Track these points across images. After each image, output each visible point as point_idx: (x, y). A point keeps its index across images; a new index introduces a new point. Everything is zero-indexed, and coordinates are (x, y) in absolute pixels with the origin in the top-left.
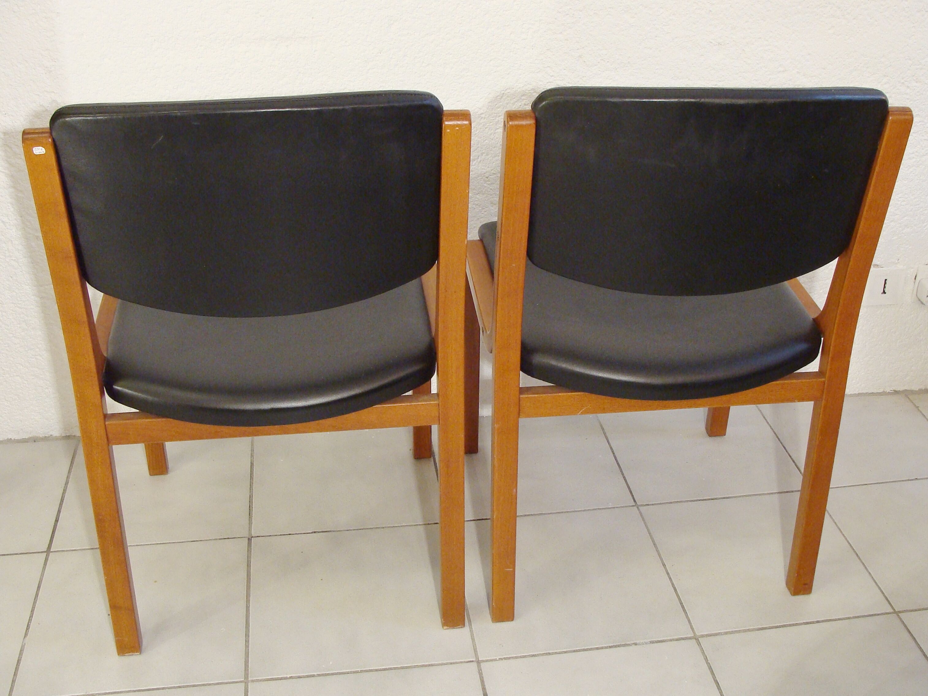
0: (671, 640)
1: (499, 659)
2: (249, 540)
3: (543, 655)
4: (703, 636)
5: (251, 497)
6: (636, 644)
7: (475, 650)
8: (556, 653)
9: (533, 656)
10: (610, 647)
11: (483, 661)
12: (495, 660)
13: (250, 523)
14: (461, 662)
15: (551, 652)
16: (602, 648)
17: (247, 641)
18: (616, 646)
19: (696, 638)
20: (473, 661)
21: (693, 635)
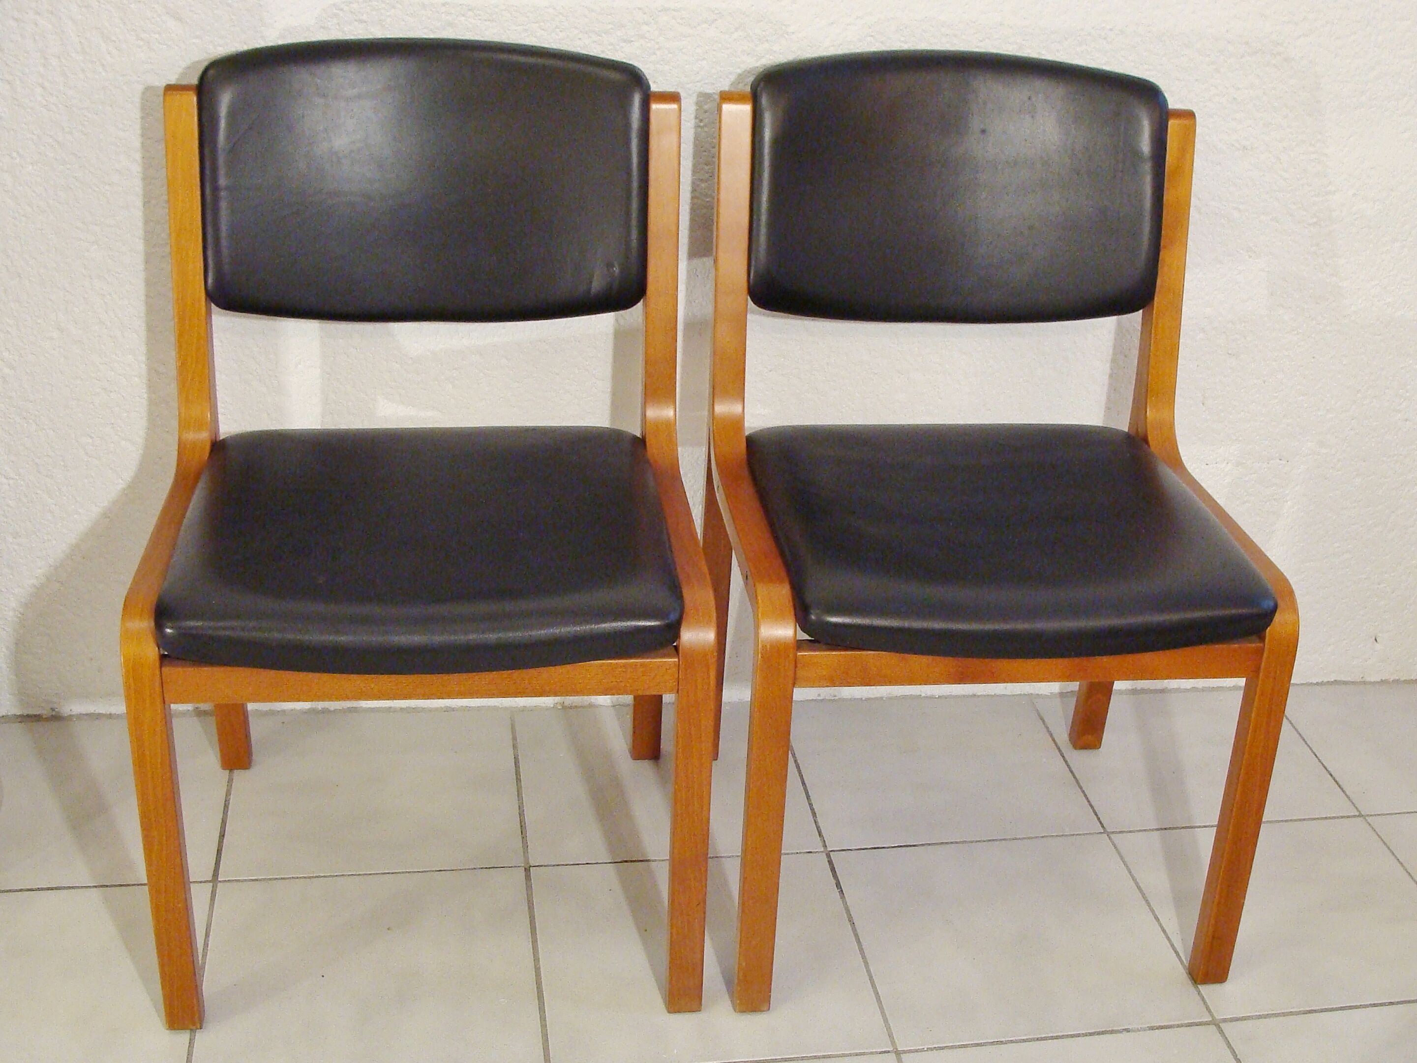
0: (1178, 1026)
1: (927, 1048)
2: (527, 870)
3: (992, 1043)
4: (1225, 1021)
5: (521, 807)
6: (1128, 1030)
7: (891, 1035)
8: (1012, 1042)
9: (978, 1045)
10: (1091, 1034)
11: (905, 1052)
12: (922, 1050)
13: (525, 846)
14: (872, 1053)
15: (1004, 1040)
16: (1078, 1035)
17: (543, 1019)
18: (1099, 1033)
19: (1216, 1023)
20: (889, 1052)
21: (1210, 1019)
